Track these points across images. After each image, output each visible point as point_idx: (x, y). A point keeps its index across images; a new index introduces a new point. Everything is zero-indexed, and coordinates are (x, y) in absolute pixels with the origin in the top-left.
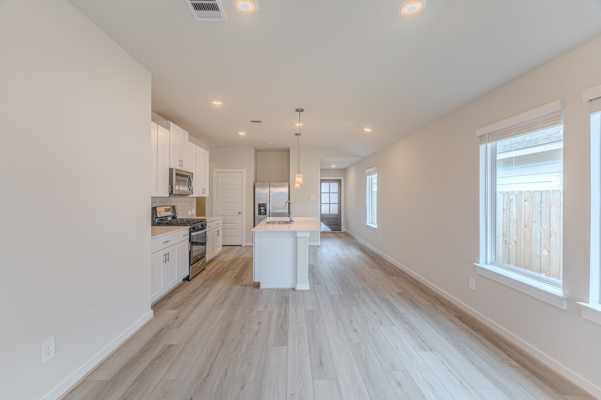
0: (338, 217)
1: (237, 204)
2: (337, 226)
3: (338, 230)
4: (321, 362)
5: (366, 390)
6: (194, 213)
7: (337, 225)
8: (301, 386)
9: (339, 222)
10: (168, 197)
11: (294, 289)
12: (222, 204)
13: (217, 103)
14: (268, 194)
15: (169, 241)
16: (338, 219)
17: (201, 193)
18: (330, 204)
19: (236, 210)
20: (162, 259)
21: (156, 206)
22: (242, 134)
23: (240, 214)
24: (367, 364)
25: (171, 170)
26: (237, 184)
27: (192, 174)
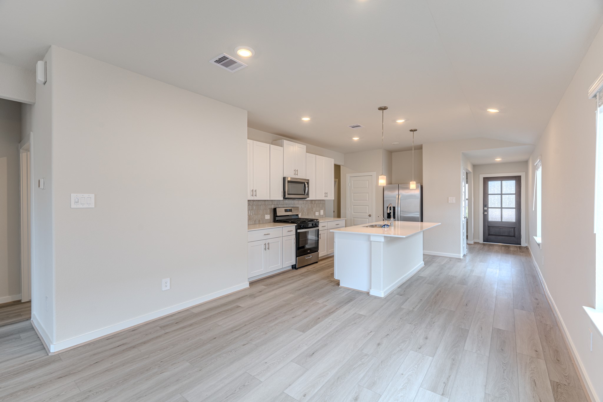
0: (515, 227)
1: (367, 207)
2: (513, 238)
3: (515, 243)
4: (313, 353)
5: (320, 388)
6: (323, 214)
7: (514, 236)
8: (277, 361)
9: (517, 234)
10: (283, 200)
11: (368, 293)
12: (354, 206)
13: (306, 119)
14: (397, 197)
15: (269, 234)
16: (516, 229)
17: (324, 196)
18: (502, 208)
19: (367, 213)
20: (263, 247)
21: (276, 207)
22: (356, 139)
23: (370, 216)
24: (349, 372)
25: (284, 179)
26: (367, 187)
27: (308, 180)
